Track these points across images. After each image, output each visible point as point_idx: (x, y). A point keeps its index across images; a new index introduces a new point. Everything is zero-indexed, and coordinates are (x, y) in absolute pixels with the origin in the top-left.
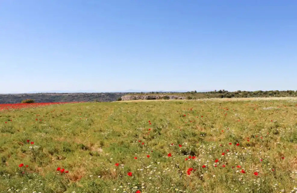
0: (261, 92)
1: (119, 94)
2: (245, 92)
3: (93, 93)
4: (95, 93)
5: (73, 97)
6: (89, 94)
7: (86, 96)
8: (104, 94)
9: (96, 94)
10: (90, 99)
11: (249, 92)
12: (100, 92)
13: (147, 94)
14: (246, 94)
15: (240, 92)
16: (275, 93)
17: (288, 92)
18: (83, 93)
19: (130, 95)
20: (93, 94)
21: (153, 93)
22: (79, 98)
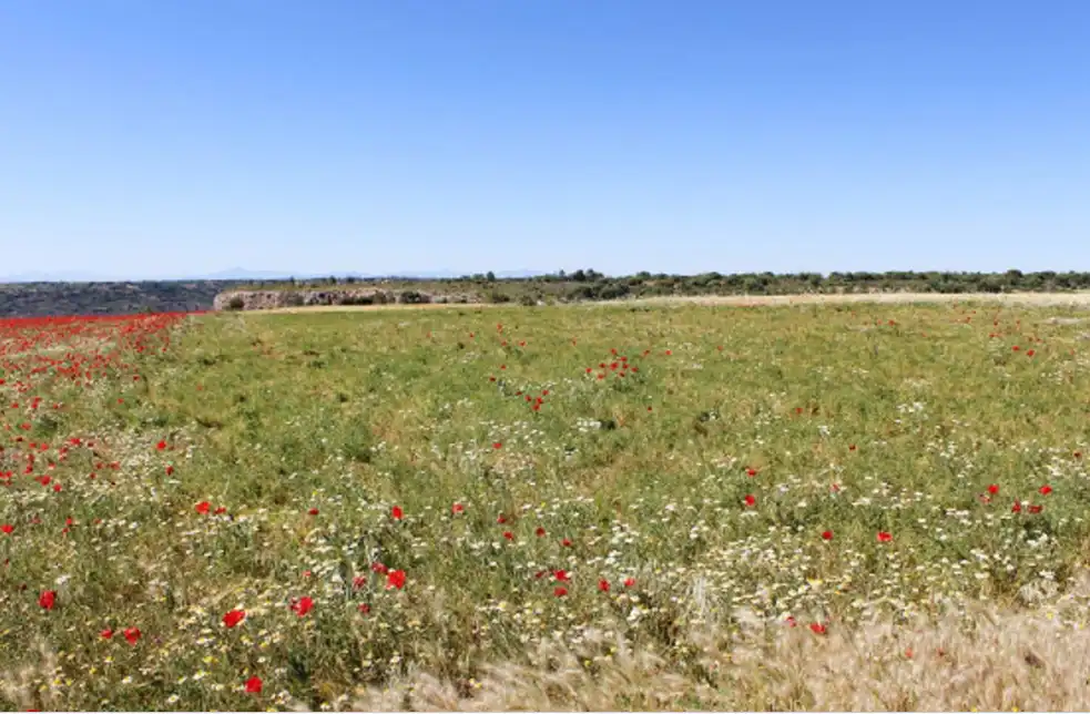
0: (717, 277)
1: (194, 286)
2: (663, 277)
3: (92, 284)
4: (100, 284)
5: (10, 298)
6: (75, 285)
7: (65, 293)
8: (136, 288)
9: (106, 288)
10: (82, 306)
11: (677, 279)
12: (123, 279)
13: (314, 286)
14: (668, 284)
15: (645, 276)
16: (765, 282)
17: (804, 277)
18: (53, 284)
19: (248, 290)
20: (94, 287)
21: (333, 281)
22: (35, 301)
